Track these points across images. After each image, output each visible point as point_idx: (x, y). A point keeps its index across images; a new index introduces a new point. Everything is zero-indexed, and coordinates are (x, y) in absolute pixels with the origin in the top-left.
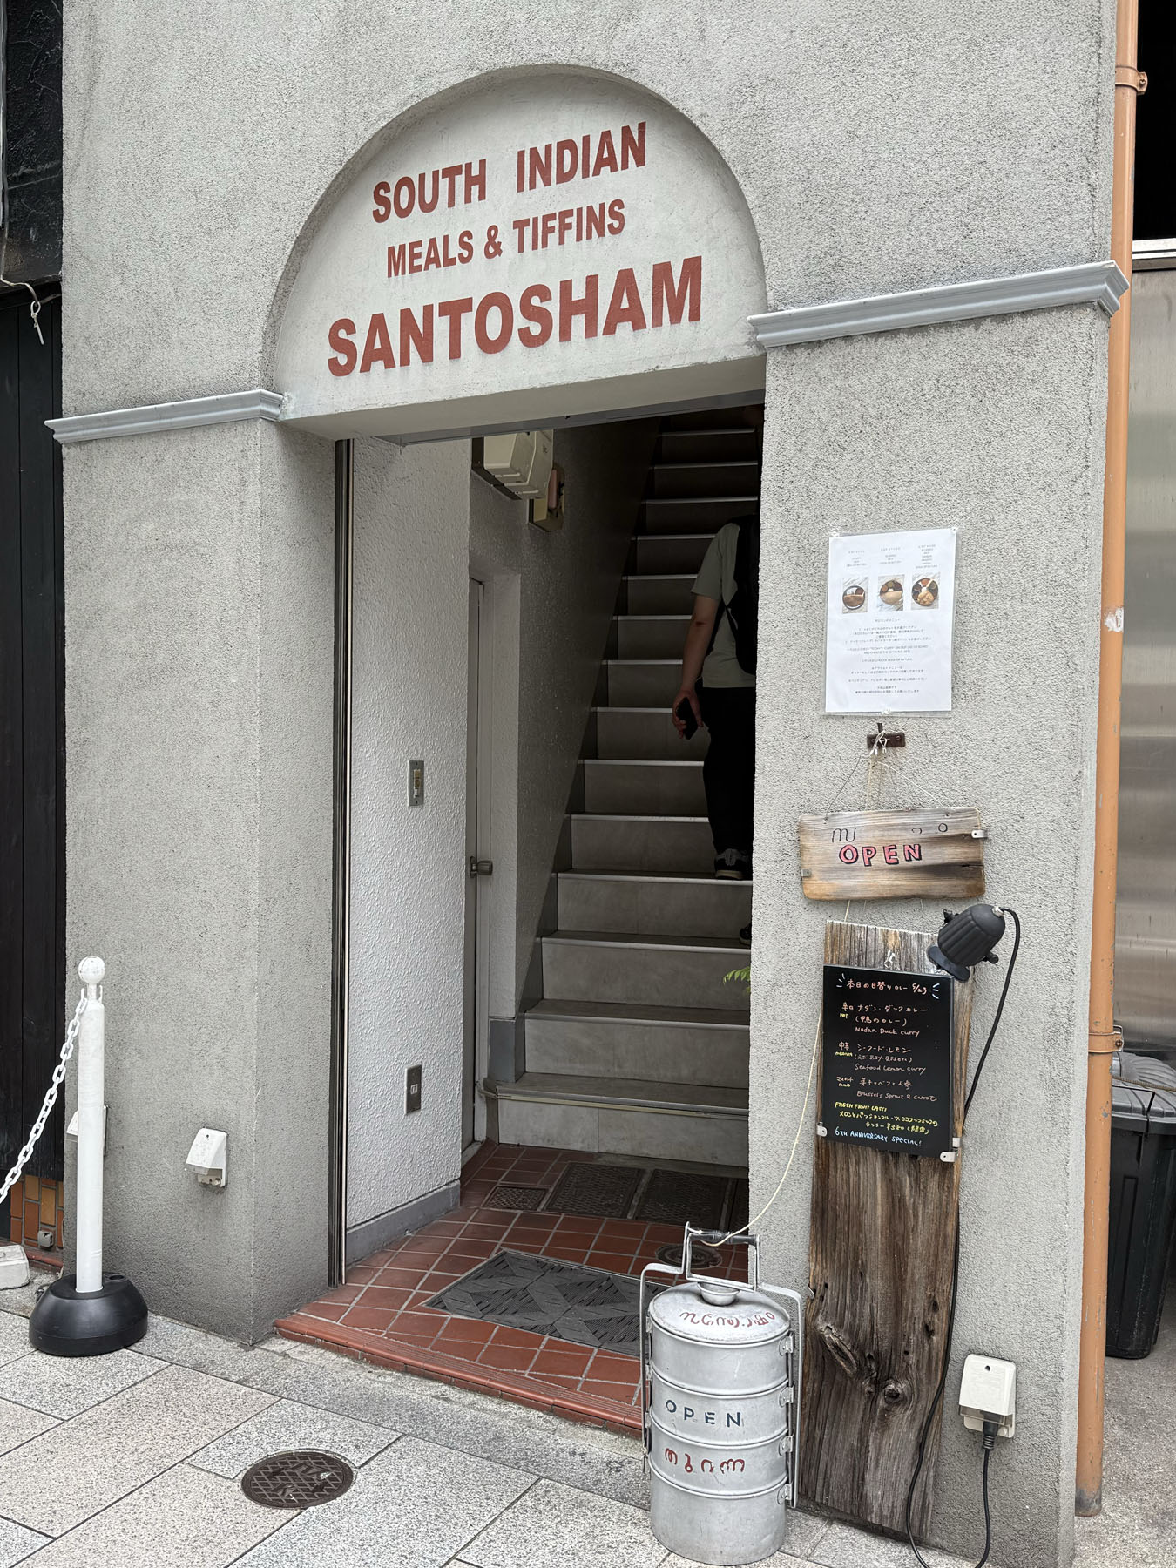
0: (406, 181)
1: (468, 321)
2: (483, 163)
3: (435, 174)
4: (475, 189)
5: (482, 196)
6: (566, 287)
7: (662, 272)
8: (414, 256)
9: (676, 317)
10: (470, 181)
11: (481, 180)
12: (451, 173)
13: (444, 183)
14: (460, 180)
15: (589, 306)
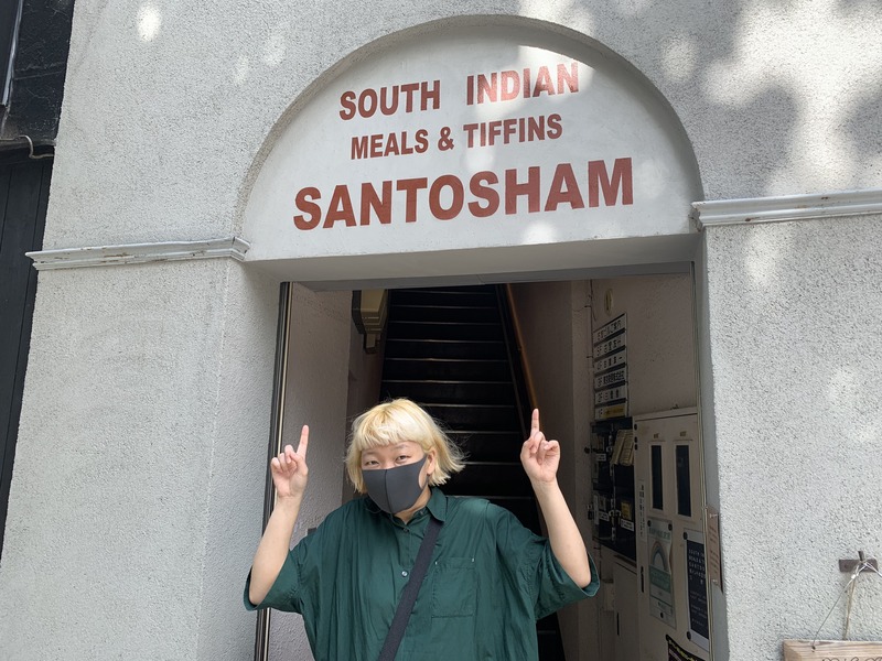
0: (370, 92)
1: (423, 196)
2: (437, 83)
3: (395, 89)
4: (430, 101)
5: (436, 105)
6: (511, 175)
7: (596, 168)
8: (374, 145)
9: (611, 201)
10: (425, 95)
11: (435, 95)
12: (409, 89)
13: (403, 96)
14: (417, 95)
15: (532, 188)
